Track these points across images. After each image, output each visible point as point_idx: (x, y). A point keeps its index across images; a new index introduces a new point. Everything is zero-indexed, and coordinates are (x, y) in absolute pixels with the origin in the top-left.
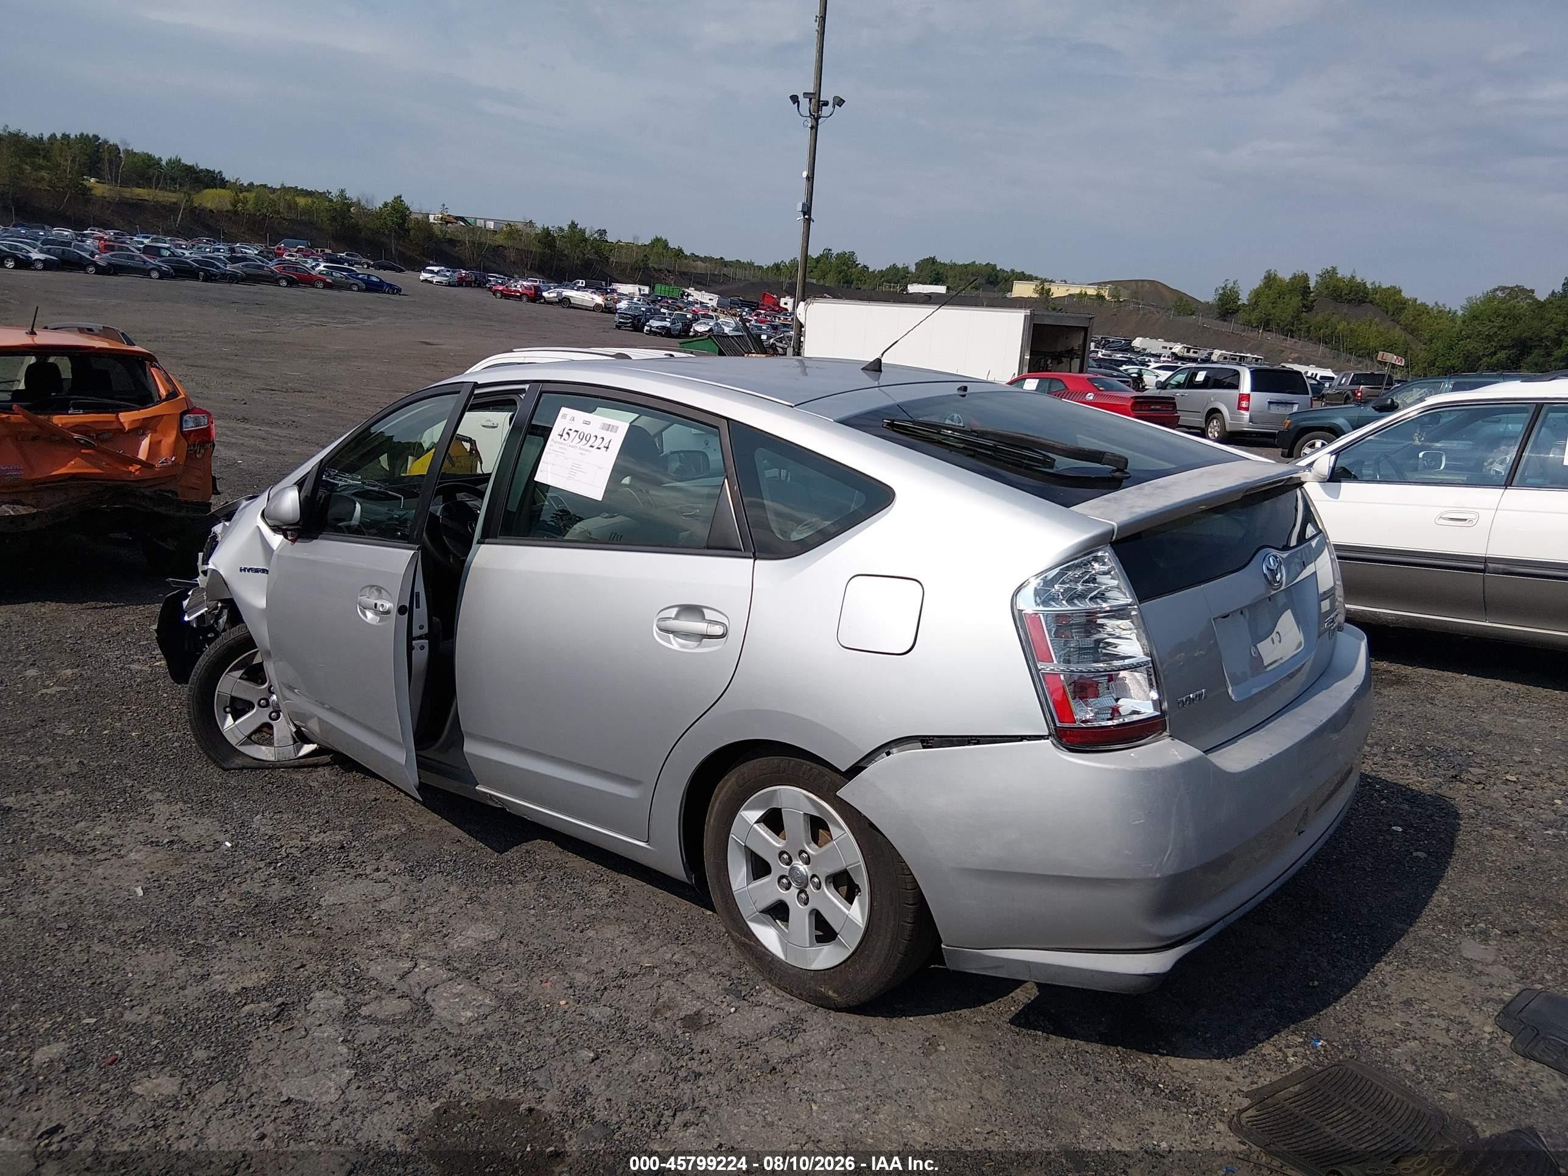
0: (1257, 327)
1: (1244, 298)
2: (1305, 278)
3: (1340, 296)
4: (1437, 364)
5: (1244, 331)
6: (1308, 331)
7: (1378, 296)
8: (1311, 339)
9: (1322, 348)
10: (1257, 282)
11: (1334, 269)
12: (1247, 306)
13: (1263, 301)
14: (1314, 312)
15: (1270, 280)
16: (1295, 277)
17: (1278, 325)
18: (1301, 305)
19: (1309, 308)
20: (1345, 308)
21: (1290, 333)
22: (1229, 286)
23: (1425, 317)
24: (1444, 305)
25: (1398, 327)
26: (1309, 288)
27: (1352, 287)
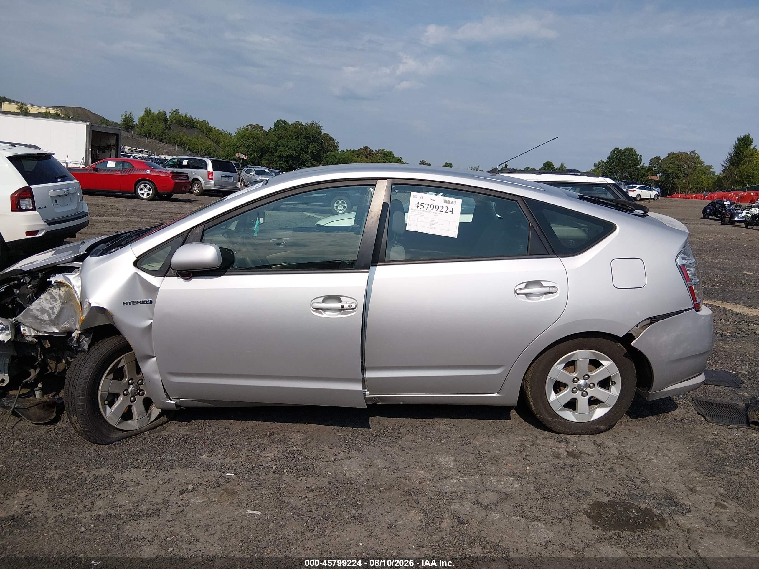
0: (145, 136)
1: (136, 121)
2: (165, 114)
3: (182, 123)
4: (229, 158)
5: (138, 138)
6: (170, 139)
7: (199, 125)
8: (171, 143)
9: (177, 148)
10: (141, 114)
11: (177, 110)
12: (138, 125)
13: (146, 123)
14: (171, 130)
15: (148, 113)
16: (159, 113)
17: (155, 135)
18: (164, 126)
19: (169, 129)
20: (184, 130)
21: (161, 140)
22: (128, 114)
23: (220, 135)
24: (227, 131)
25: (210, 140)
26: (167, 118)
27: (186, 120)
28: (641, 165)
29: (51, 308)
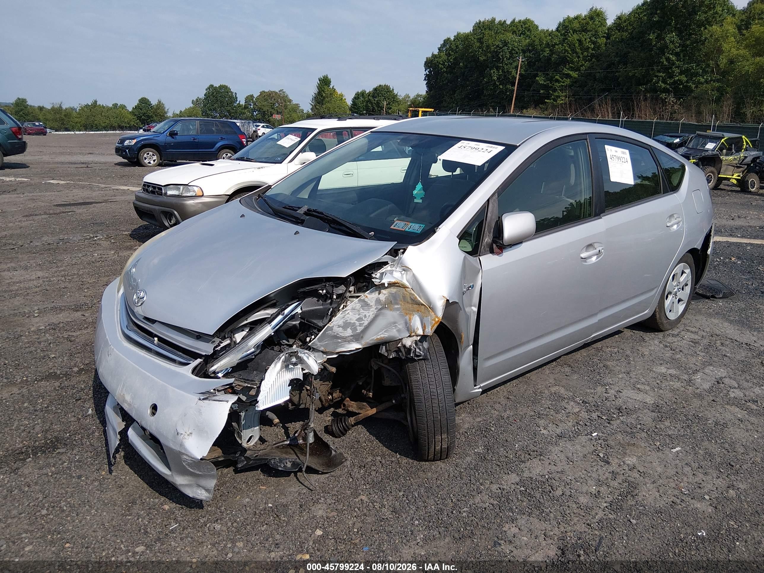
28: (238, 102)
29: (359, 319)
